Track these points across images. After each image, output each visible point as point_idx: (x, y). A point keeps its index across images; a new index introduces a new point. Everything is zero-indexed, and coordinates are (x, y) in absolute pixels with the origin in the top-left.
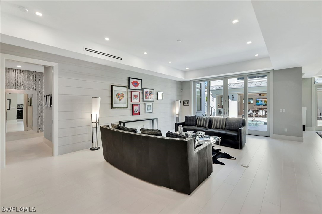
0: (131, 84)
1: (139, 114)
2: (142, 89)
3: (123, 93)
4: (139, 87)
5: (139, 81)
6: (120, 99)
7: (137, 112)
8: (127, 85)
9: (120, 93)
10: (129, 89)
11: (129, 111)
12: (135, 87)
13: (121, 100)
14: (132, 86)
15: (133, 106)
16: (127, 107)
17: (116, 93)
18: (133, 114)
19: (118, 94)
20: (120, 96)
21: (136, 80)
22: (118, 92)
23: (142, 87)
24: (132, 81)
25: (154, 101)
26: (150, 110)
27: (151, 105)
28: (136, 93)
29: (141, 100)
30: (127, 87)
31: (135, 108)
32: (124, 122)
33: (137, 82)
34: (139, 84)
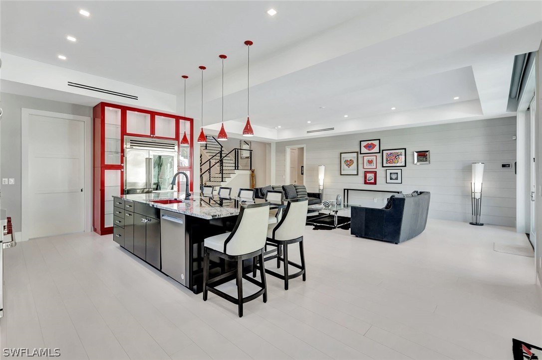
0: (363, 148)
1: (375, 183)
2: (381, 151)
4: (376, 149)
5: (376, 143)
6: (349, 165)
7: (373, 181)
8: (358, 150)
9: (349, 159)
10: (361, 154)
11: (361, 178)
12: (369, 150)
13: (350, 167)
14: (364, 150)
15: (366, 173)
16: (357, 175)
17: (344, 160)
18: (366, 183)
19: (346, 161)
20: (349, 163)
21: (370, 142)
22: (346, 159)
23: (381, 148)
24: (363, 144)
25: (405, 166)
26: (397, 179)
27: (399, 172)
28: (370, 158)
29: (379, 165)
30: (357, 152)
31: (369, 175)
32: (348, 190)
33: (372, 144)
34: (376, 145)
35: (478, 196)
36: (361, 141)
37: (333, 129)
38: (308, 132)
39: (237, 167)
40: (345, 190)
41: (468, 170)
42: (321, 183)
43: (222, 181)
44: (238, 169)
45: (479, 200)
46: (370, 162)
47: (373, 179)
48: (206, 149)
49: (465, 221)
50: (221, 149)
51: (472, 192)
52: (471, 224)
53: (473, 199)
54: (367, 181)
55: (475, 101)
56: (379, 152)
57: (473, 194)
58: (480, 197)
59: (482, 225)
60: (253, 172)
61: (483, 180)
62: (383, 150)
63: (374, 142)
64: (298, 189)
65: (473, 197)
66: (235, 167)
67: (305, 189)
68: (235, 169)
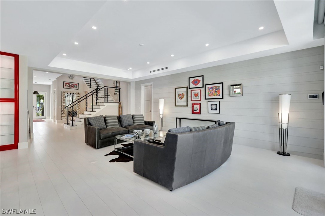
0: (191, 84)
1: (199, 113)
2: (204, 86)
3: (183, 93)
4: (200, 85)
5: (201, 79)
6: (181, 98)
7: (198, 111)
8: (187, 85)
9: (181, 93)
10: (189, 88)
11: (189, 108)
12: (195, 85)
13: (182, 100)
14: (192, 85)
15: (193, 104)
16: (187, 106)
17: (178, 94)
18: (193, 113)
19: (179, 95)
20: (181, 96)
21: (196, 78)
22: (179, 93)
23: (204, 83)
24: (191, 80)
25: (223, 98)
26: (216, 109)
27: (218, 103)
28: (196, 92)
29: (203, 98)
30: (187, 87)
31: (195, 106)
32: (180, 119)
33: (197, 80)
34: (200, 81)
35: (285, 126)
36: (189, 78)
37: (167, 68)
38: (151, 72)
39: (106, 100)
40: (176, 118)
41: (275, 101)
42: (161, 113)
43: (93, 111)
44: (107, 102)
45: (287, 130)
46: (196, 95)
47: (198, 110)
48: (90, 87)
49: (273, 150)
50: (98, 87)
51: (279, 123)
52: (279, 153)
53: (280, 129)
54: (194, 111)
55: (280, 32)
56: (203, 87)
57: (280, 124)
58: (287, 128)
59: (289, 155)
60: (120, 104)
61: (290, 111)
62: (205, 85)
63: (199, 78)
64: (135, 118)
65: (280, 127)
66: (105, 100)
67: (143, 118)
68: (105, 102)
